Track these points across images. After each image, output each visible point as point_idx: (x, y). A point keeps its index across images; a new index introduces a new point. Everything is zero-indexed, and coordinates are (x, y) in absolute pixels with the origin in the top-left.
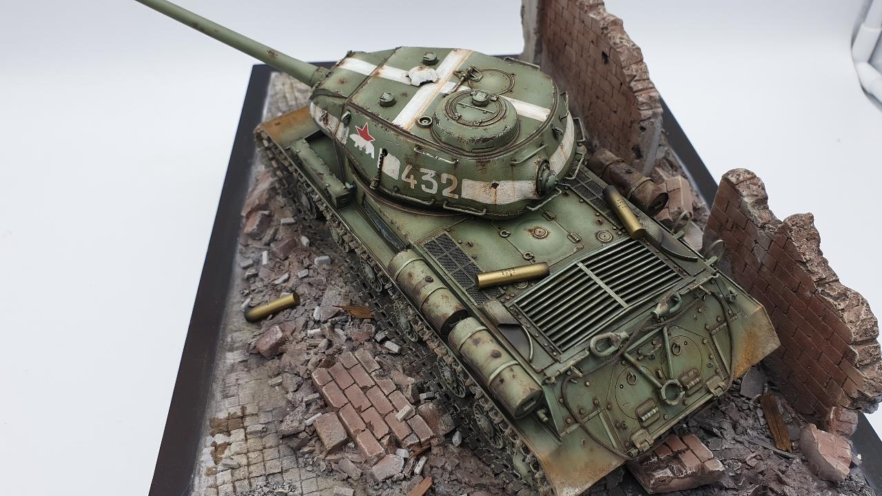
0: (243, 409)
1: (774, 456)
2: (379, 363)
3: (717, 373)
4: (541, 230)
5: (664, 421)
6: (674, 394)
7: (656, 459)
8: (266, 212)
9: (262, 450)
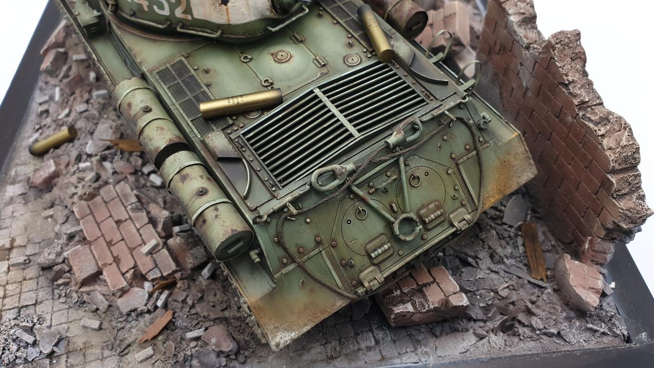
0: (13, 240)
1: (529, 286)
2: (137, 196)
3: (463, 205)
4: (284, 54)
5: (398, 258)
6: (411, 229)
7: (398, 292)
8: (62, 50)
9: (21, 282)
